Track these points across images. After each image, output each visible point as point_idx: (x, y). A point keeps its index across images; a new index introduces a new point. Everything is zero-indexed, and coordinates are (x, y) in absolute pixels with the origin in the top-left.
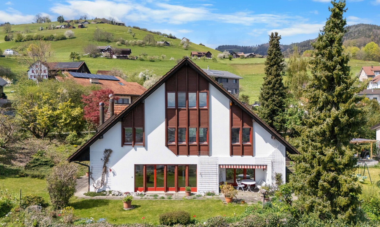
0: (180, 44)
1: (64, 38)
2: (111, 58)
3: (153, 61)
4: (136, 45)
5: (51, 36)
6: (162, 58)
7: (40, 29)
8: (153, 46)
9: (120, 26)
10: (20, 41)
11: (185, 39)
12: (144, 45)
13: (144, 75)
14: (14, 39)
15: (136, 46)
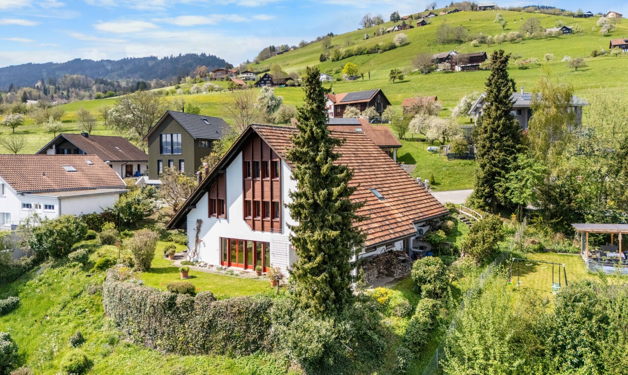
0: (596, 27)
1: (393, 47)
2: (453, 69)
3: (526, 68)
4: (506, 41)
5: (375, 47)
6: (546, 60)
7: (365, 37)
8: (537, 39)
9: (486, 11)
10: (338, 60)
11: (612, 14)
12: (521, 38)
13: (469, 101)
14: (331, 57)
15: (506, 43)
